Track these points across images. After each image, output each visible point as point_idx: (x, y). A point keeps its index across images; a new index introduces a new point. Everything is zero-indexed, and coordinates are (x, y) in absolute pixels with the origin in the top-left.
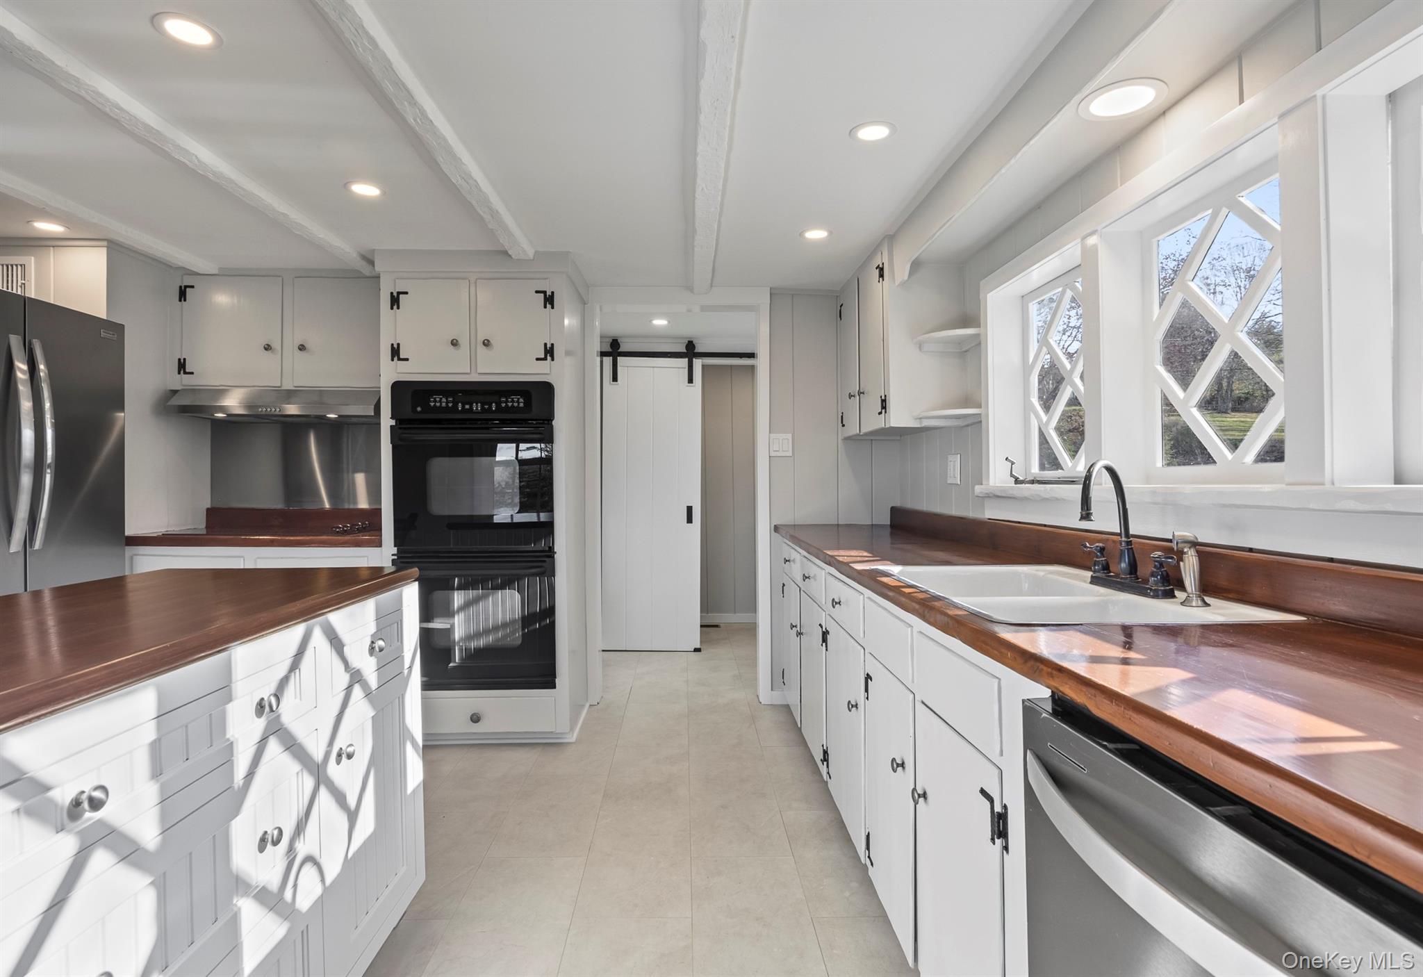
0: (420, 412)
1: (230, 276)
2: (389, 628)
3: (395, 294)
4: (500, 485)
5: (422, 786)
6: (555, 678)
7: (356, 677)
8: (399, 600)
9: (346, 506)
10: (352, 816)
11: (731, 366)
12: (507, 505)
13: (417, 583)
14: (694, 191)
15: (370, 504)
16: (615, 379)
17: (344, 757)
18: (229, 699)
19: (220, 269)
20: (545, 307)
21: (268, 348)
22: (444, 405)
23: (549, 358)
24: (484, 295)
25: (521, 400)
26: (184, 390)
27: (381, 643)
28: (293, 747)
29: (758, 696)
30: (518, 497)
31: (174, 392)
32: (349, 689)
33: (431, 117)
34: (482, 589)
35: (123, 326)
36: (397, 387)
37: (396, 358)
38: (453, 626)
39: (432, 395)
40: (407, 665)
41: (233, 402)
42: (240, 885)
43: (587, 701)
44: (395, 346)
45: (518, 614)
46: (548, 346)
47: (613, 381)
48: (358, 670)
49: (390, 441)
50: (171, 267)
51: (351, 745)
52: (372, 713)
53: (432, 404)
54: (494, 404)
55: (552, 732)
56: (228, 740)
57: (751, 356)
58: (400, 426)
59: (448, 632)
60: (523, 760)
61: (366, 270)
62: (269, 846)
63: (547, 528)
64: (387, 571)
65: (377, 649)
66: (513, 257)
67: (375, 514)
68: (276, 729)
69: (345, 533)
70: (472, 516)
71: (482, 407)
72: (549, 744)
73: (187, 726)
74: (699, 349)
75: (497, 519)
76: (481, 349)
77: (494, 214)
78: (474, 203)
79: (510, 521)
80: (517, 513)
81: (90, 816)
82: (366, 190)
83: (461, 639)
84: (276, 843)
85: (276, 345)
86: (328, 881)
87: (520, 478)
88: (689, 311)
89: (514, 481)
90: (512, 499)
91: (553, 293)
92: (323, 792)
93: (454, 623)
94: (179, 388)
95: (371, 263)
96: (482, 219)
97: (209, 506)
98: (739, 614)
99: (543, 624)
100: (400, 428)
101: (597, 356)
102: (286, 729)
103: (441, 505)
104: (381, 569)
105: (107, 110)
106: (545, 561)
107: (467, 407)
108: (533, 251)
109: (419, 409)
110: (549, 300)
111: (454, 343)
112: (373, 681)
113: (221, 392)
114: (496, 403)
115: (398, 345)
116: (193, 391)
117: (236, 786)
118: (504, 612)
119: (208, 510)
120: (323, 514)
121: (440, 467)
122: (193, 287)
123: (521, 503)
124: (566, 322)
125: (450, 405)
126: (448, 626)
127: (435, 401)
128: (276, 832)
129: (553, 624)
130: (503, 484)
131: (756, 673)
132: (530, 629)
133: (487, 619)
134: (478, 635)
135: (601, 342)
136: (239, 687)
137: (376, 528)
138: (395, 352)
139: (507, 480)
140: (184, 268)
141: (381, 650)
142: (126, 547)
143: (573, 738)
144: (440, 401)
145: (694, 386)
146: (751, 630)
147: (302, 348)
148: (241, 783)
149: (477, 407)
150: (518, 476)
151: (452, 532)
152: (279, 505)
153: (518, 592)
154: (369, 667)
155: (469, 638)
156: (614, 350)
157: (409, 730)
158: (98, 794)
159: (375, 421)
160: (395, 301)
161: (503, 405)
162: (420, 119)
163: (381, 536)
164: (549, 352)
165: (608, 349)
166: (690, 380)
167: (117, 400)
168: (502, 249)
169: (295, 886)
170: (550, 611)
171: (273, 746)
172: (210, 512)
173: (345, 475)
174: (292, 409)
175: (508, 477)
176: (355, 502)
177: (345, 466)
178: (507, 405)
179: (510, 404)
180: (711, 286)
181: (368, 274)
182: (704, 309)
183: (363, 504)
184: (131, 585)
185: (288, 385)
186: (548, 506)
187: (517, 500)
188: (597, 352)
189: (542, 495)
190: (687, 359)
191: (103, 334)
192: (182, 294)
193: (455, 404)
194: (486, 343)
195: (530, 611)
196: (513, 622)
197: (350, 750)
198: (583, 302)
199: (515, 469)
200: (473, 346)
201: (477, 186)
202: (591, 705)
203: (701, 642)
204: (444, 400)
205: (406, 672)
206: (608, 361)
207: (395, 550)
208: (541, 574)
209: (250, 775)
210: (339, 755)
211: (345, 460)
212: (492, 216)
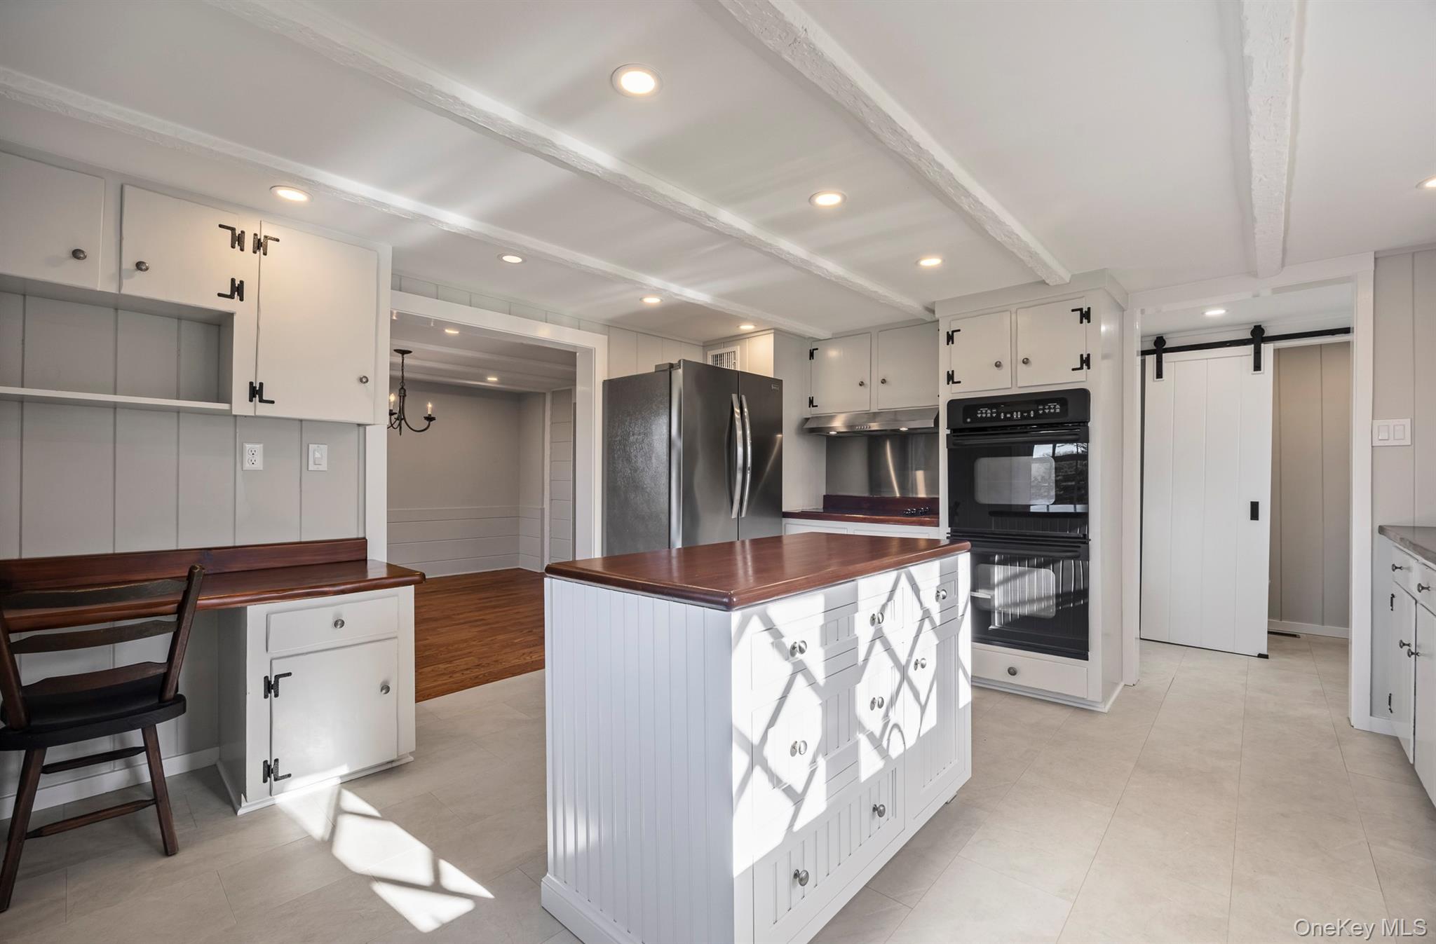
0: (970, 423)
1: (839, 337)
2: (949, 584)
3: (950, 333)
4: (1036, 479)
5: (970, 705)
6: (1088, 651)
7: (926, 614)
8: (956, 565)
9: (911, 496)
10: (923, 709)
11: (1321, 345)
12: (1043, 497)
13: (969, 553)
14: (1250, 183)
15: (927, 494)
16: (1159, 375)
17: (919, 666)
18: (857, 611)
19: (833, 334)
20: (1081, 322)
21: (862, 384)
22: (989, 415)
23: (1085, 367)
24: (1023, 319)
25: (1058, 406)
26: (812, 417)
27: (944, 593)
28: (888, 649)
29: (1349, 719)
30: (1054, 491)
31: (807, 419)
32: (922, 620)
33: (981, 200)
34: (1019, 566)
35: (782, 381)
36: (952, 405)
37: (951, 383)
38: (993, 597)
39: (979, 410)
40: (960, 614)
41: (838, 424)
42: (860, 726)
43: (1122, 680)
44: (950, 373)
45: (1052, 591)
46: (1085, 356)
47: (1157, 378)
48: (928, 610)
49: (946, 446)
50: (805, 338)
51: (923, 659)
52: (937, 642)
53: (979, 415)
54: (1032, 412)
55: (1083, 698)
56: (855, 635)
57: (1347, 331)
58: (955, 434)
59: (989, 601)
60: (1058, 717)
61: (928, 317)
62: (876, 707)
63: (1083, 518)
64: (943, 543)
65: (941, 597)
66: (1051, 284)
67: (935, 501)
68: (879, 636)
69: (912, 515)
70: (1010, 506)
71: (1022, 415)
72: (1081, 709)
73: (837, 620)
74: (1269, 332)
75: (1033, 509)
76: (1021, 367)
77: (1033, 255)
78: (1015, 251)
79: (1046, 511)
80: (1053, 504)
81: (798, 655)
82: (931, 262)
83: (1000, 606)
84: (880, 706)
85: (867, 382)
86: (907, 748)
87: (1056, 472)
88: (1256, 296)
89: (1050, 477)
90: (1049, 492)
91: (1089, 309)
92: (905, 686)
93: (994, 595)
94: (810, 416)
95: (933, 312)
96: (1022, 260)
97: (825, 494)
98: (1328, 627)
99: (1077, 604)
100: (954, 436)
101: (1138, 355)
102: (885, 637)
103: (986, 496)
104: (937, 541)
105: (783, 257)
106: (1079, 547)
107: (1008, 416)
108: (1070, 275)
109: (969, 420)
110: (1085, 315)
111: (998, 365)
112: (938, 620)
113: (831, 417)
114: (1034, 411)
115: (953, 371)
116: (817, 418)
117: (859, 664)
118: (1039, 587)
119: (824, 496)
120: (894, 501)
121: (986, 466)
122: (817, 349)
123: (1056, 495)
124: (1103, 328)
125: (994, 415)
126: (989, 597)
127: (982, 413)
128: (880, 700)
129: (1086, 605)
130: (1039, 478)
131: (1348, 694)
132: (1064, 607)
133: (1023, 592)
134: (1016, 604)
135: (1141, 341)
136: (862, 605)
137: (935, 513)
138: (950, 377)
139: (1044, 475)
140: (812, 338)
141: (944, 598)
142: (784, 519)
143: (1105, 708)
144: (986, 413)
145: (1263, 373)
146: (1343, 646)
147: (884, 381)
148: (862, 663)
149: (1016, 415)
150: (1054, 471)
151: (993, 519)
152: (866, 494)
153: (1053, 571)
154: (935, 608)
155: (1007, 605)
156: (1159, 347)
157: (961, 661)
158: (803, 645)
159: (936, 431)
160: (950, 338)
161: (1041, 412)
162: (973, 205)
163: (939, 518)
164: (1086, 361)
165: (1151, 346)
166: (1257, 367)
167: (778, 428)
168: (1040, 279)
169: (889, 740)
170: (1084, 593)
171: (878, 644)
172: (827, 498)
173: (910, 472)
174: (875, 426)
175: (1044, 472)
176: (917, 493)
177: (910, 466)
178: (1044, 412)
179: (1047, 411)
180: (1283, 265)
181: (929, 320)
182: (1276, 291)
183: (922, 494)
184: (785, 541)
185: (874, 409)
186: (1083, 498)
187: (1053, 493)
188: (1138, 352)
189: (1079, 489)
190: (1253, 346)
191: (773, 387)
192: (812, 355)
193: (998, 414)
194: (1026, 361)
195: (1064, 589)
196: (1048, 598)
197: (923, 662)
198: (1121, 309)
199: (1051, 466)
200: (1013, 366)
201: (1018, 237)
202: (1125, 685)
203: (1268, 649)
204: (989, 411)
205: (959, 618)
206: (1151, 360)
207: (949, 530)
208: (1076, 558)
209: (866, 660)
210: (916, 664)
211: (910, 461)
212: (1030, 256)
